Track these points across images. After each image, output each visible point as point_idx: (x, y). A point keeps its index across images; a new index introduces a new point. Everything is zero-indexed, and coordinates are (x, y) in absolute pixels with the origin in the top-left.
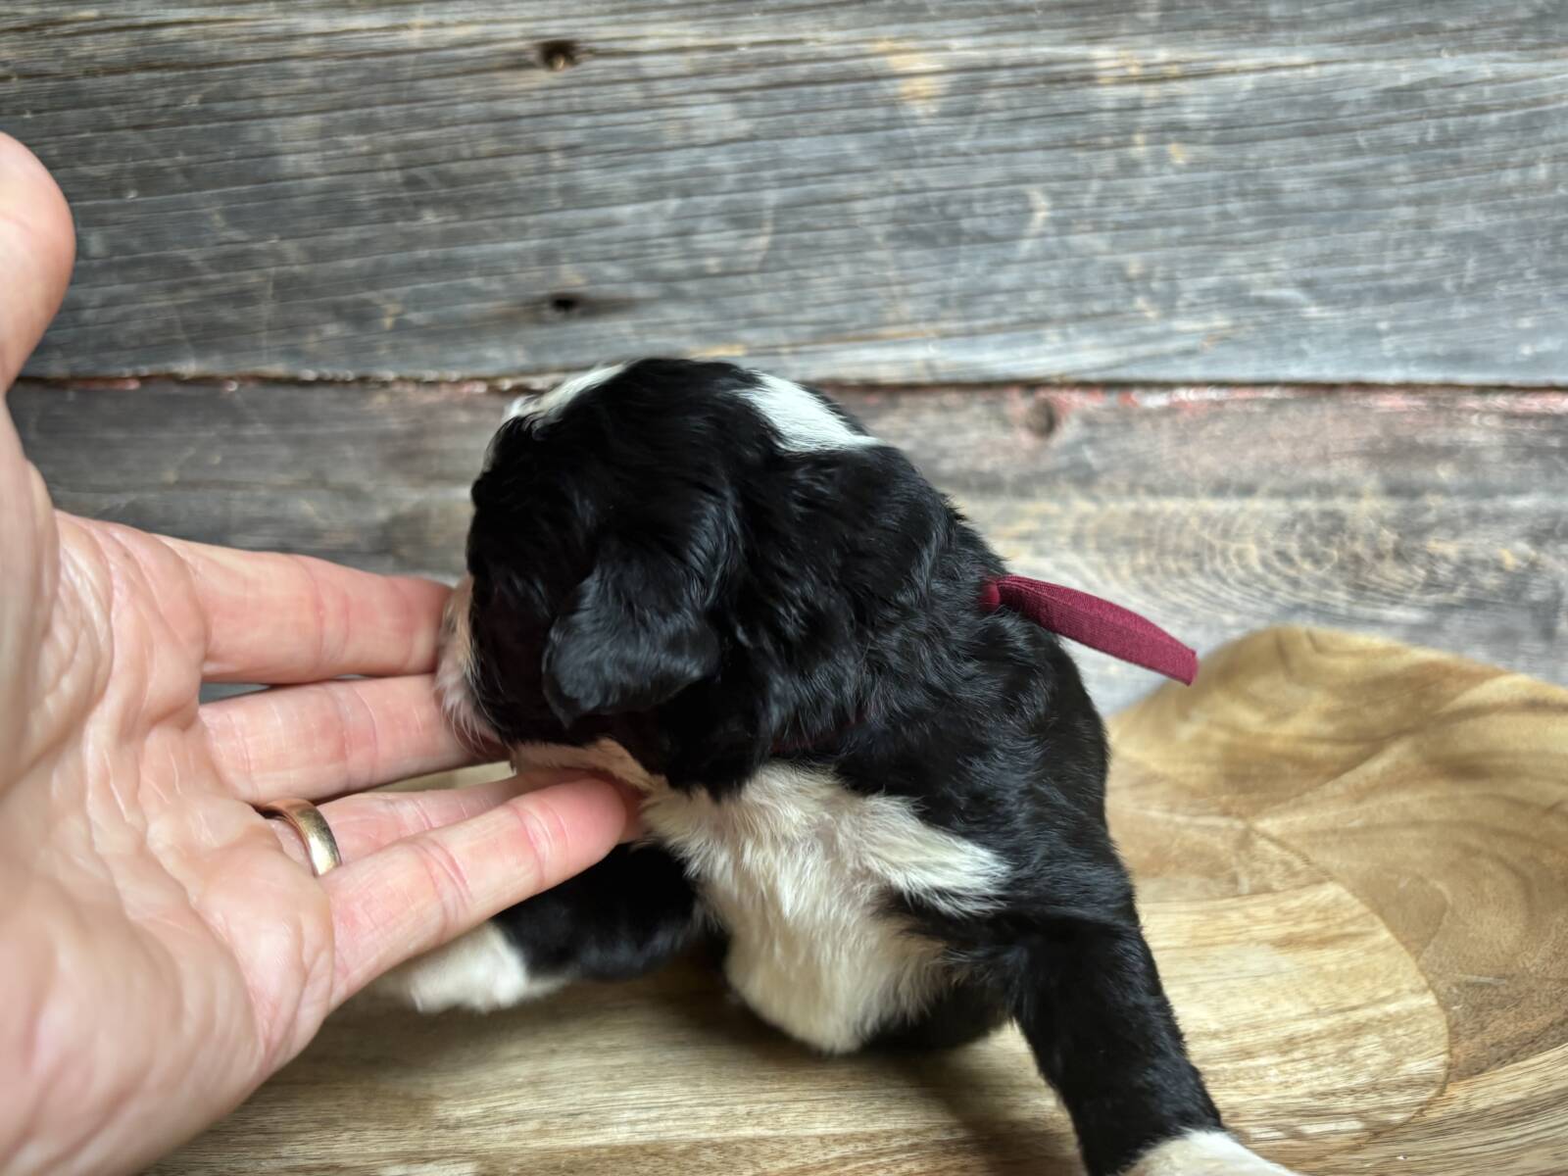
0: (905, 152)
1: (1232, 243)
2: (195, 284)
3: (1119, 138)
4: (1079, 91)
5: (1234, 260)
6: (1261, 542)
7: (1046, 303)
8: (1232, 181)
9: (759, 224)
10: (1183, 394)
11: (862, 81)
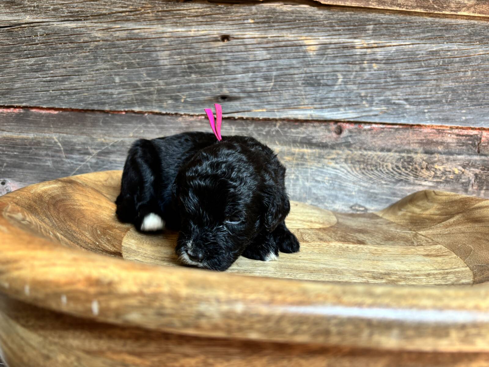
0: (308, 63)
1: (388, 89)
3: (361, 62)
4: (351, 50)
5: (388, 93)
6: (392, 163)
7: (341, 101)
8: (388, 73)
9: (271, 80)
10: (374, 126)
11: (298, 46)
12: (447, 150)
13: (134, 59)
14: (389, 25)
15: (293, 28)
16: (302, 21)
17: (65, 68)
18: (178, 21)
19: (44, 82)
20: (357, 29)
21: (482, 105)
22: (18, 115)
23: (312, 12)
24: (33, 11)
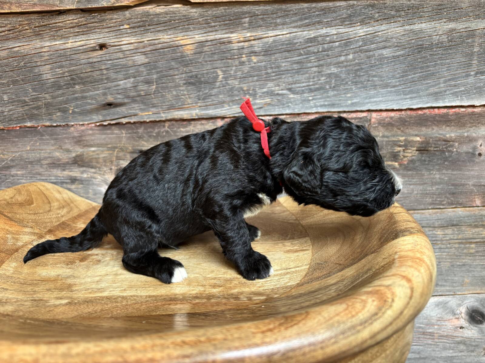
0: (186, 63)
1: (269, 80)
2: (27, 105)
3: (239, 56)
4: (228, 45)
5: (270, 84)
7: (224, 97)
8: (269, 64)
9: (153, 83)
11: (175, 48)
13: (18, 76)
14: (265, 16)
15: (169, 29)
16: (177, 21)
18: (56, 34)
20: (233, 23)
21: (367, 87)
23: (186, 11)
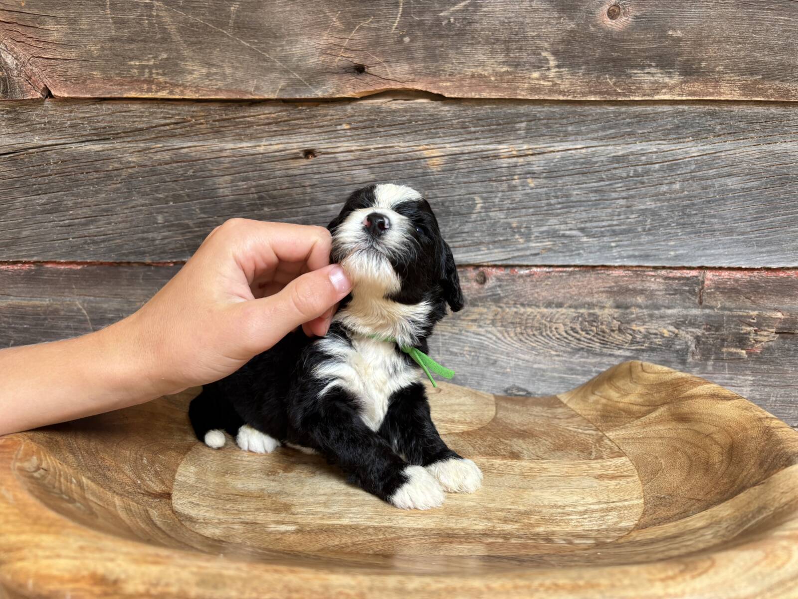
0: (430, 184)
1: (552, 214)
2: (190, 232)
3: (508, 177)
5: (553, 221)
6: (565, 325)
7: (482, 236)
8: (552, 191)
10: (535, 269)
11: (415, 160)
12: (650, 302)
13: (183, 189)
14: (550, 121)
15: (407, 133)
16: (420, 123)
17: (89, 206)
18: (243, 133)
19: (61, 226)
20: (503, 128)
21: (700, 232)
22: (28, 272)
23: (434, 108)
24: (44, 129)
